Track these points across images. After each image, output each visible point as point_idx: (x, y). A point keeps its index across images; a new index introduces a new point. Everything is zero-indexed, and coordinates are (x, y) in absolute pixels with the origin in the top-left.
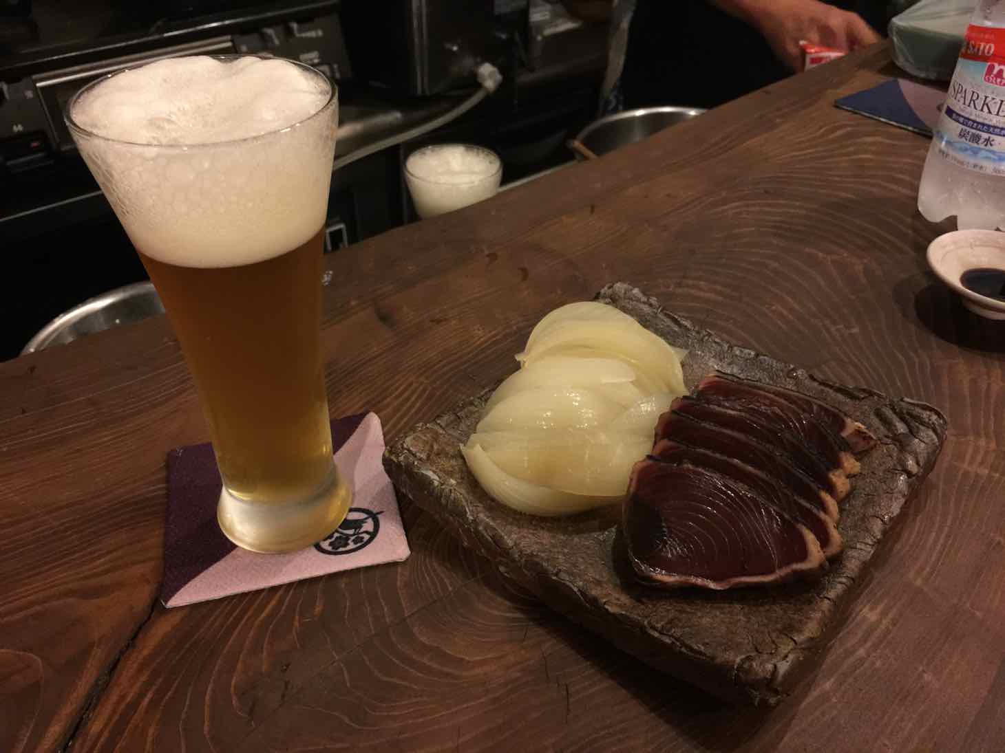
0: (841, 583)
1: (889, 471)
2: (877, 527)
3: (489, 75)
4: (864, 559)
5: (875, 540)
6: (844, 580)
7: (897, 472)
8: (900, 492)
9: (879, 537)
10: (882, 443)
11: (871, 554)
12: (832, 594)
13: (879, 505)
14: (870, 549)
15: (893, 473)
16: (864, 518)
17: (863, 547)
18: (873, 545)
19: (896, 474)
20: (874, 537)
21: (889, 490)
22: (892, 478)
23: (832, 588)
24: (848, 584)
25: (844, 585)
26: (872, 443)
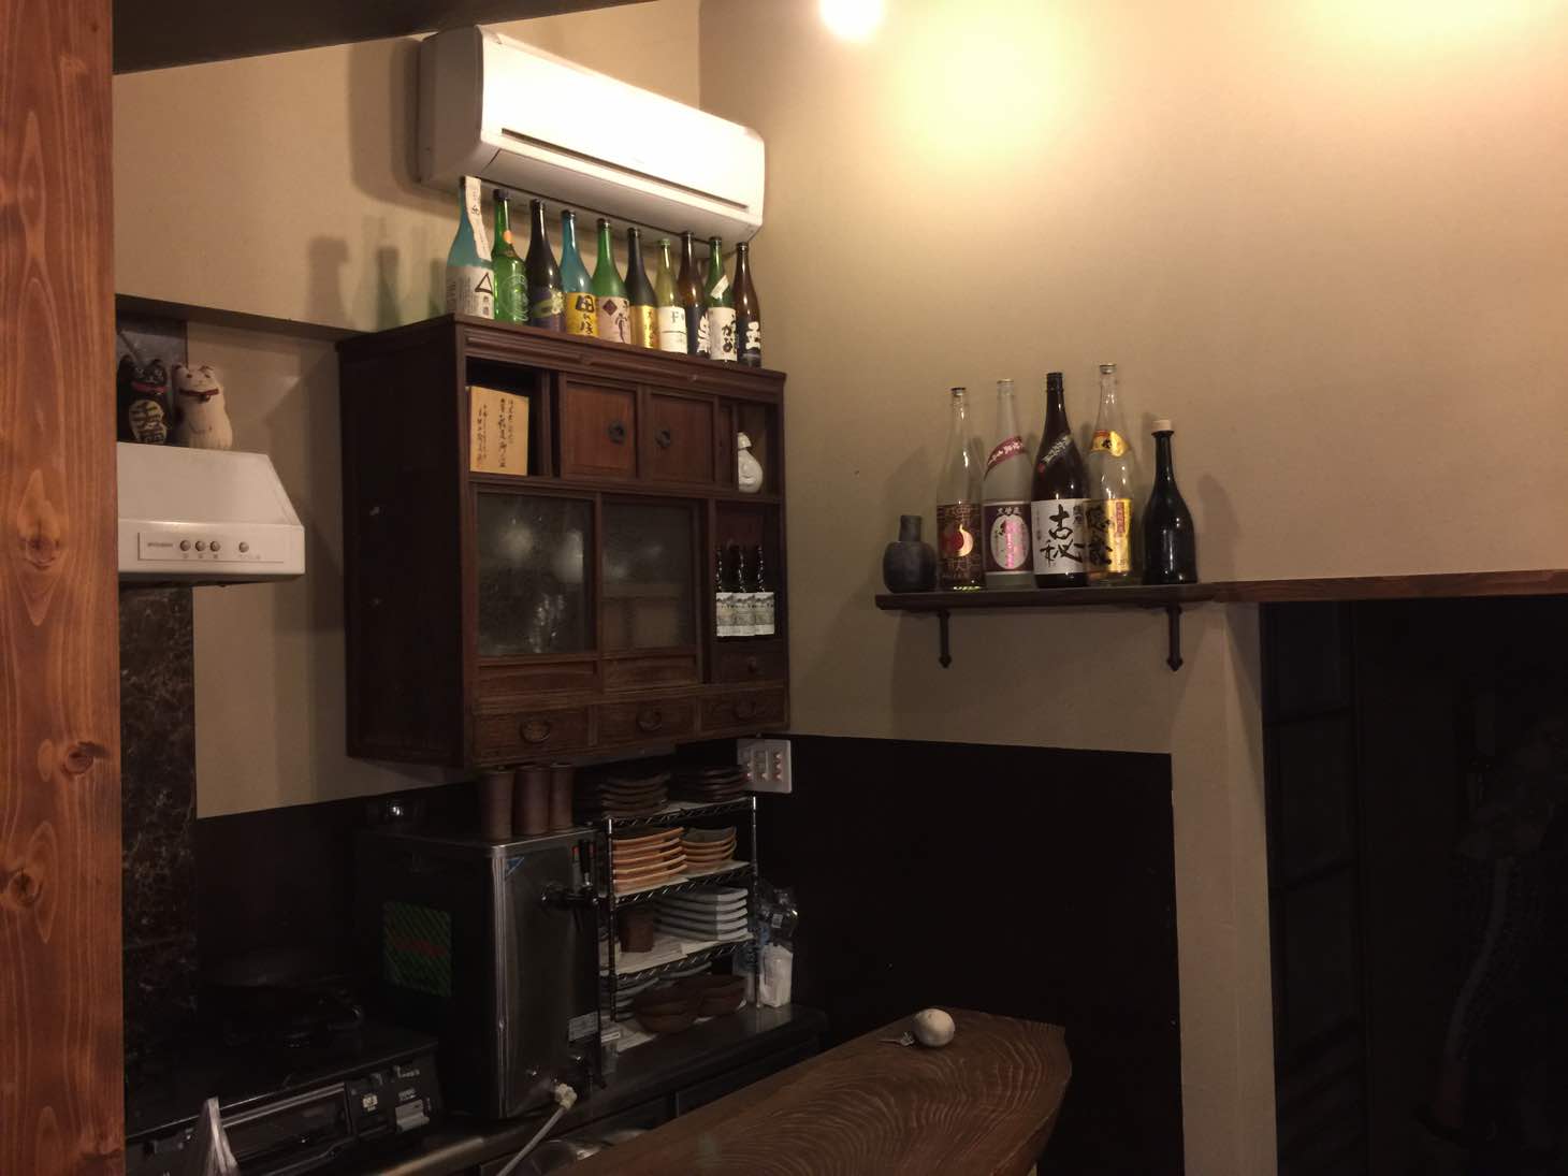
3: (566, 1094)
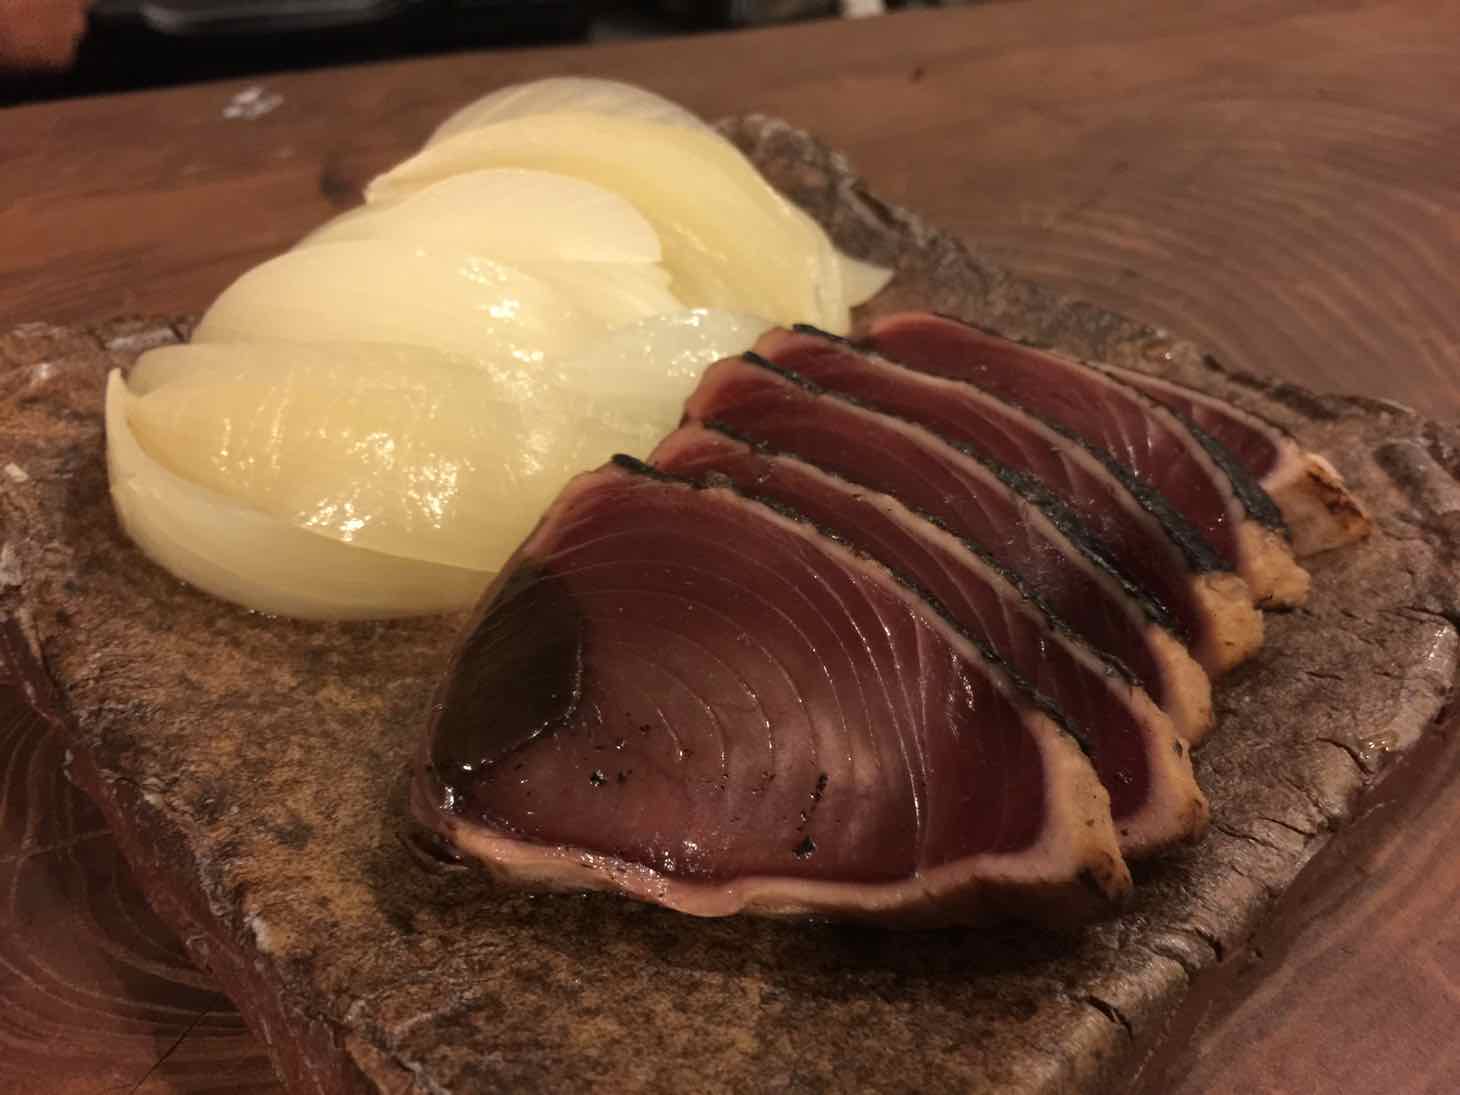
0: (1168, 953)
1: (1399, 614)
2: (1336, 779)
4: (1272, 879)
5: (1319, 819)
6: (1178, 943)
7: (1424, 616)
8: (1429, 677)
9: (1336, 811)
10: (1387, 534)
11: (1299, 866)
12: (1123, 992)
13: (1354, 711)
14: (1299, 847)
15: (1411, 619)
16: (1294, 743)
17: (1274, 835)
18: (1311, 836)
19: (1422, 622)
20: (1320, 811)
21: (1392, 667)
22: (1407, 631)
23: (1128, 968)
24: (1195, 960)
25: (1176, 965)
26: (1355, 528)
